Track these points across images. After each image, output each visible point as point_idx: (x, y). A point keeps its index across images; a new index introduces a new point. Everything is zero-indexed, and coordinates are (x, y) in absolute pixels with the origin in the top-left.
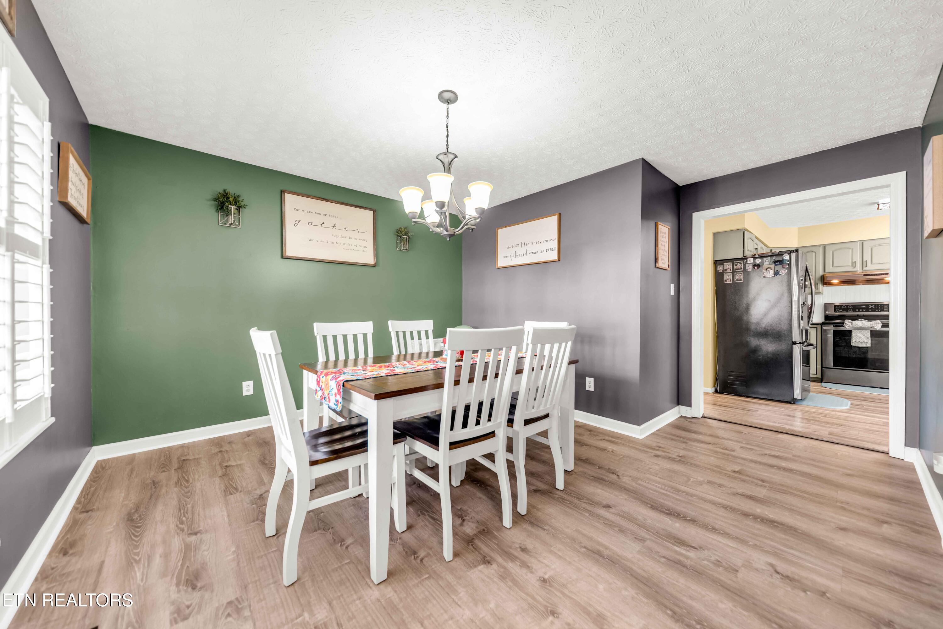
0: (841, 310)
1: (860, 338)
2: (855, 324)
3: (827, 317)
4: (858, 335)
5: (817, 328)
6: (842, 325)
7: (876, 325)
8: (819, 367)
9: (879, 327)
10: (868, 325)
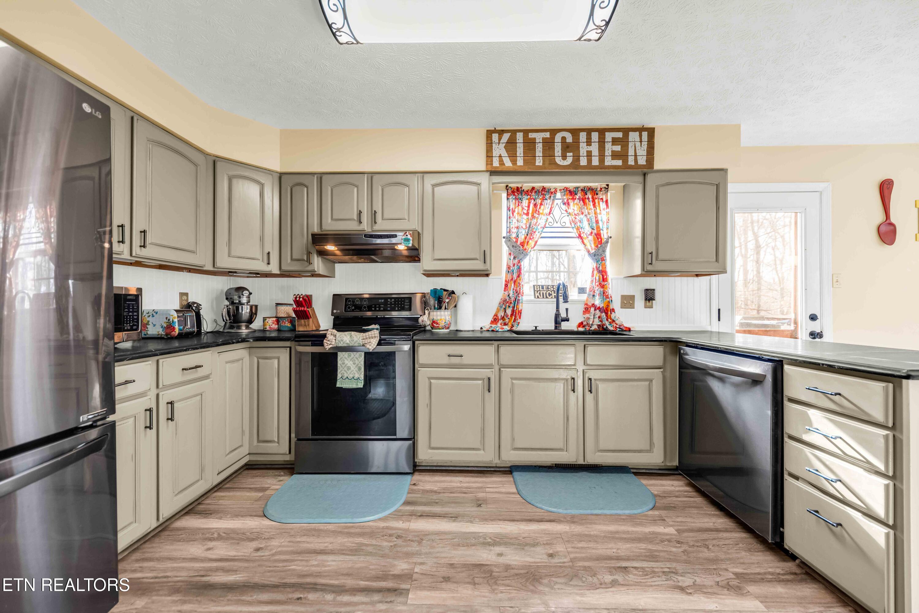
0: (353, 308)
1: (349, 368)
4: (346, 362)
5: (290, 348)
7: (370, 340)
9: (372, 345)
10: (358, 341)
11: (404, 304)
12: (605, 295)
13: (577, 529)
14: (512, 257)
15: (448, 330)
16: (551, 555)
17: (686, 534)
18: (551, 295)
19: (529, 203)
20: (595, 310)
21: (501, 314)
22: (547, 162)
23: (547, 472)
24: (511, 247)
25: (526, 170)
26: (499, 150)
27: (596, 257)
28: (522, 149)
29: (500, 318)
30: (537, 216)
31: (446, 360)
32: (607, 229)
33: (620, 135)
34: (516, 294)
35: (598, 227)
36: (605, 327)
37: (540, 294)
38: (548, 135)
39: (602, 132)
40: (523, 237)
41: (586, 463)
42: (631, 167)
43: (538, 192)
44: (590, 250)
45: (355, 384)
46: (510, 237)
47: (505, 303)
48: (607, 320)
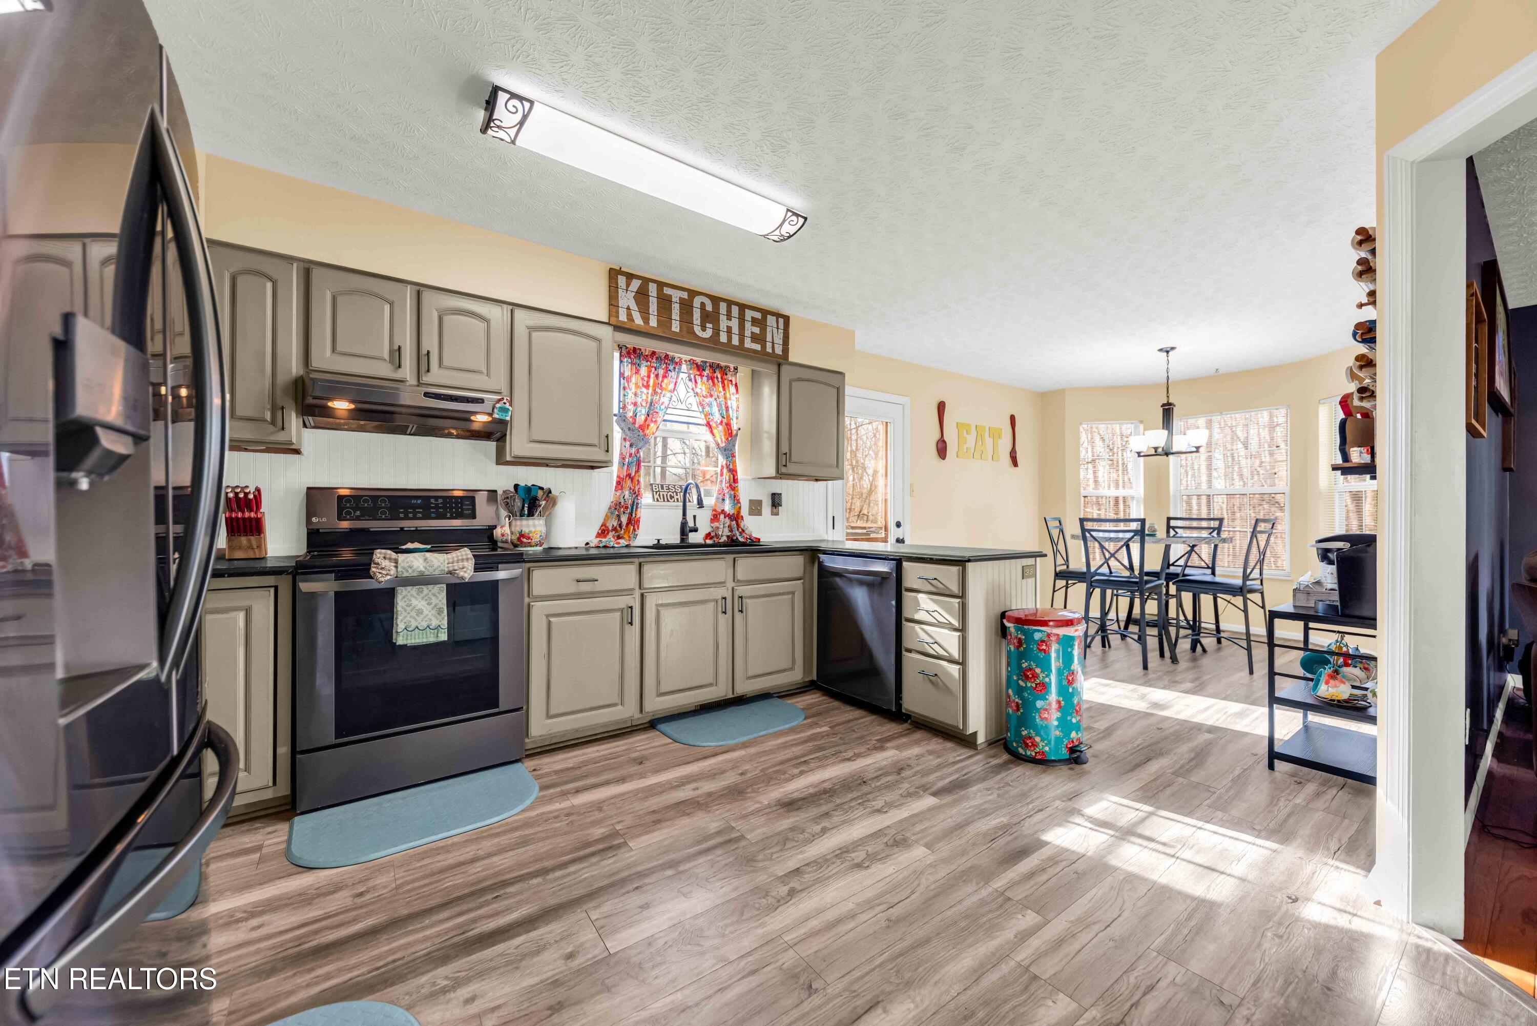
0: (358, 513)
1: (420, 612)
2: (406, 565)
3: (315, 538)
4: (414, 602)
5: (276, 588)
6: (363, 570)
7: (461, 564)
8: (284, 750)
9: (468, 571)
10: (442, 566)
11: (461, 508)
12: (735, 499)
13: (752, 750)
14: (628, 444)
15: (541, 548)
16: (742, 774)
17: (837, 728)
18: (673, 497)
19: (649, 372)
20: (725, 517)
21: (613, 523)
22: (685, 329)
23: (694, 716)
24: (627, 430)
25: (660, 334)
26: (627, 299)
27: (727, 452)
28: (656, 305)
29: (610, 528)
30: (659, 391)
31: (572, 588)
32: (737, 418)
33: (758, 315)
34: (634, 496)
35: (728, 416)
36: (735, 538)
37: (659, 495)
38: (685, 295)
39: (743, 307)
40: (643, 418)
41: (736, 695)
42: (768, 354)
43: (659, 359)
44: (720, 442)
45: (432, 636)
46: (625, 416)
47: (618, 507)
48: (738, 530)
